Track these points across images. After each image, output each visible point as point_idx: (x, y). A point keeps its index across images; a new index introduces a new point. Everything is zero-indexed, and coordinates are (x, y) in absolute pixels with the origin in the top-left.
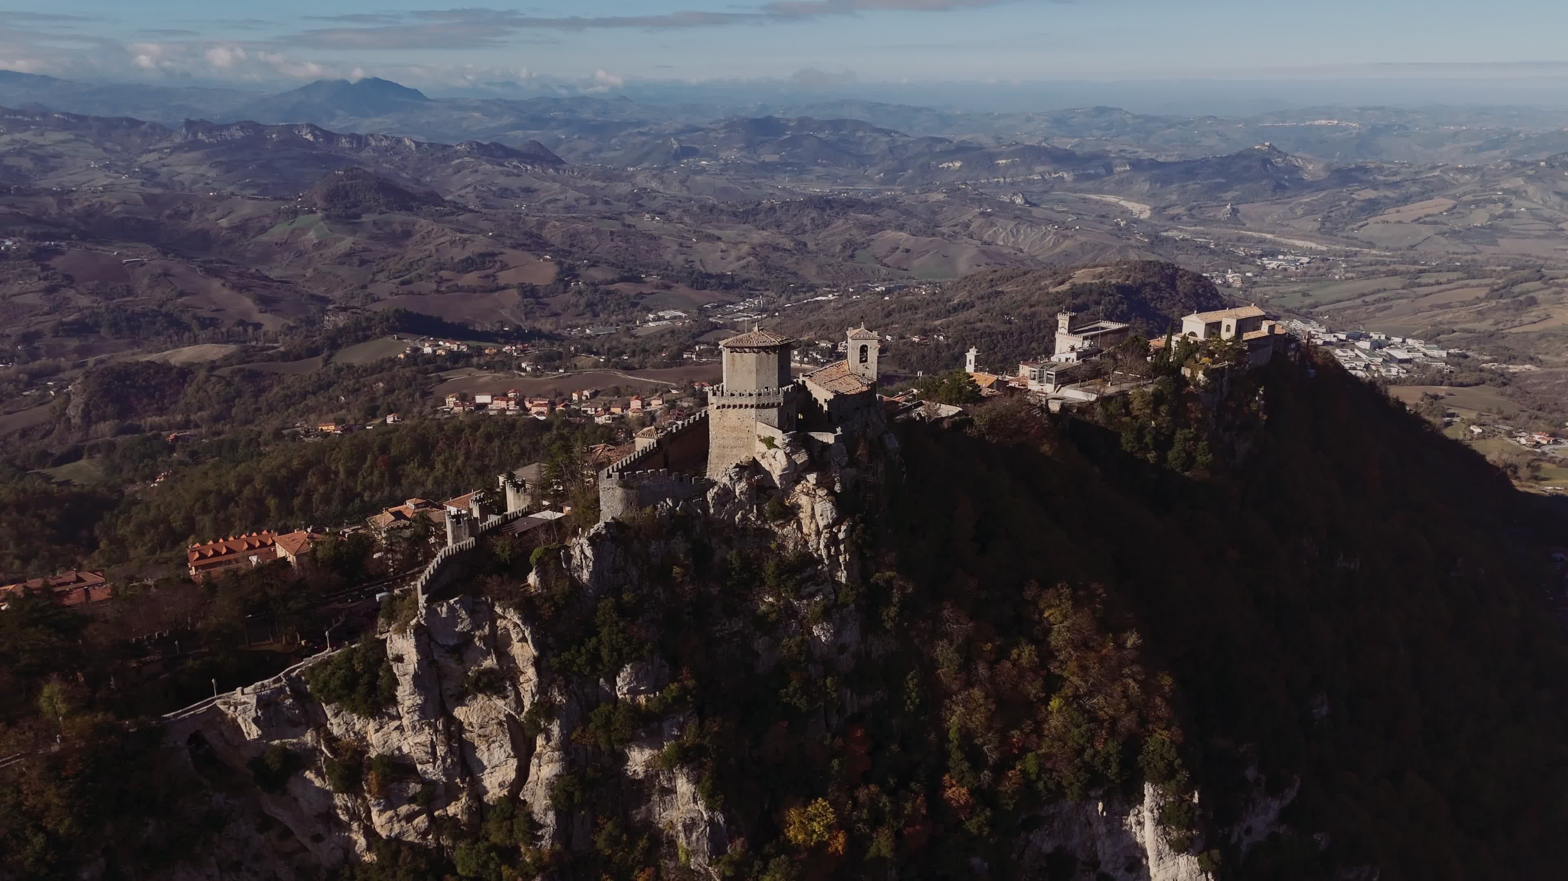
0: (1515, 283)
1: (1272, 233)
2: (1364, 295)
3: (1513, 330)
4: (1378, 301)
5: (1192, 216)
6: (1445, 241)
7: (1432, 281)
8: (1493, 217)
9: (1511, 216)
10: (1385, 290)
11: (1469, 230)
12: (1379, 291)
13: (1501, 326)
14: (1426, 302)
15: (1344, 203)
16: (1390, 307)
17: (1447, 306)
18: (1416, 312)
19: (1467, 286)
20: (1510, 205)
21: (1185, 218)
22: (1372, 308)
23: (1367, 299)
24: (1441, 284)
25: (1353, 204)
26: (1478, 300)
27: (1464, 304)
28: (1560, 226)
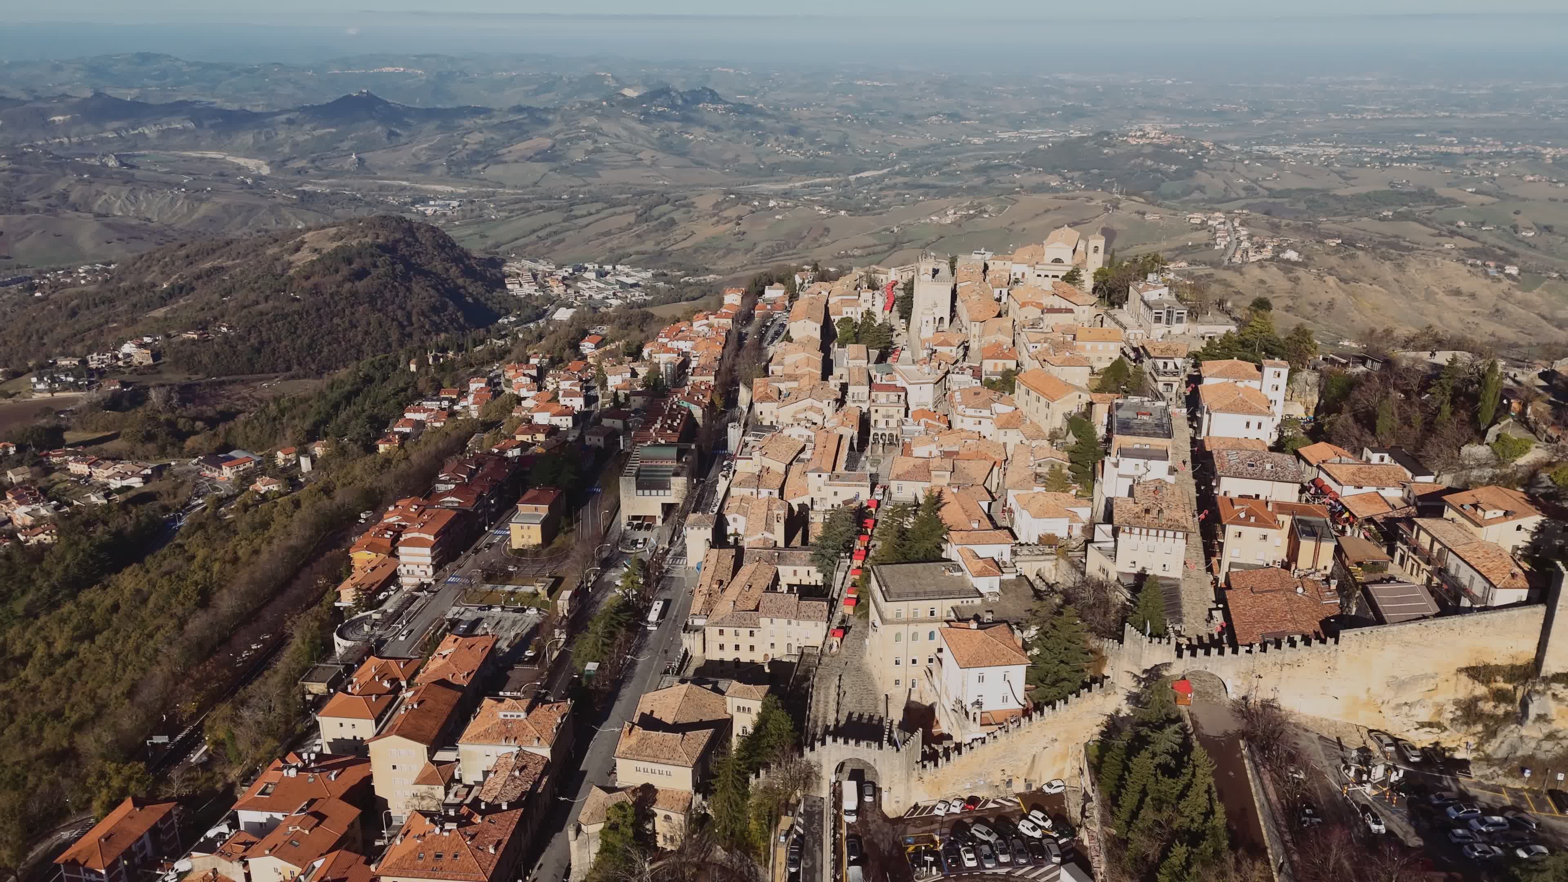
0: (651, 208)
1: (407, 180)
2: (534, 231)
3: (675, 247)
4: (549, 235)
5: (318, 168)
6: (559, 177)
7: (585, 213)
8: (588, 153)
9: (600, 150)
10: (550, 225)
11: (573, 165)
12: (546, 226)
13: (662, 245)
14: (591, 231)
15: (459, 147)
16: (563, 240)
17: (608, 233)
18: (587, 241)
19: (614, 214)
20: (596, 141)
21: (311, 171)
22: (549, 242)
23: (542, 233)
24: (591, 214)
25: (468, 147)
26: (630, 226)
27: (622, 230)
28: (638, 156)
